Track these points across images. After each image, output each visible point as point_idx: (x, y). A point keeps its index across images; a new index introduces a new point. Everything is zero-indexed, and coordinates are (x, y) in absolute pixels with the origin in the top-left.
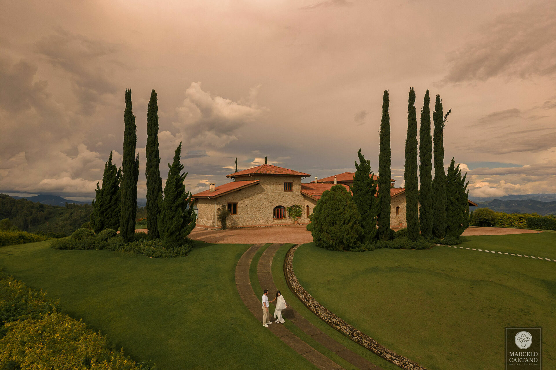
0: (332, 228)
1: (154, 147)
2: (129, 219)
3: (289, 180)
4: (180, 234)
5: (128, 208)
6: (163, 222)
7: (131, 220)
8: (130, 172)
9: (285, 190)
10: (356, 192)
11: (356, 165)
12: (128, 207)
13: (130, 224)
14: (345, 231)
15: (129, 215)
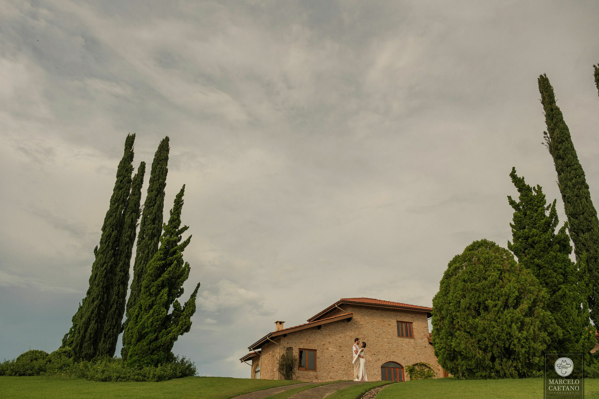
0: (477, 320)
1: (153, 207)
2: (90, 320)
3: (406, 318)
4: (156, 339)
5: (93, 302)
6: (137, 319)
7: (94, 322)
8: (108, 242)
9: (400, 335)
10: (524, 252)
11: (512, 203)
12: (94, 298)
13: (89, 329)
14: (512, 322)
15: (92, 313)
